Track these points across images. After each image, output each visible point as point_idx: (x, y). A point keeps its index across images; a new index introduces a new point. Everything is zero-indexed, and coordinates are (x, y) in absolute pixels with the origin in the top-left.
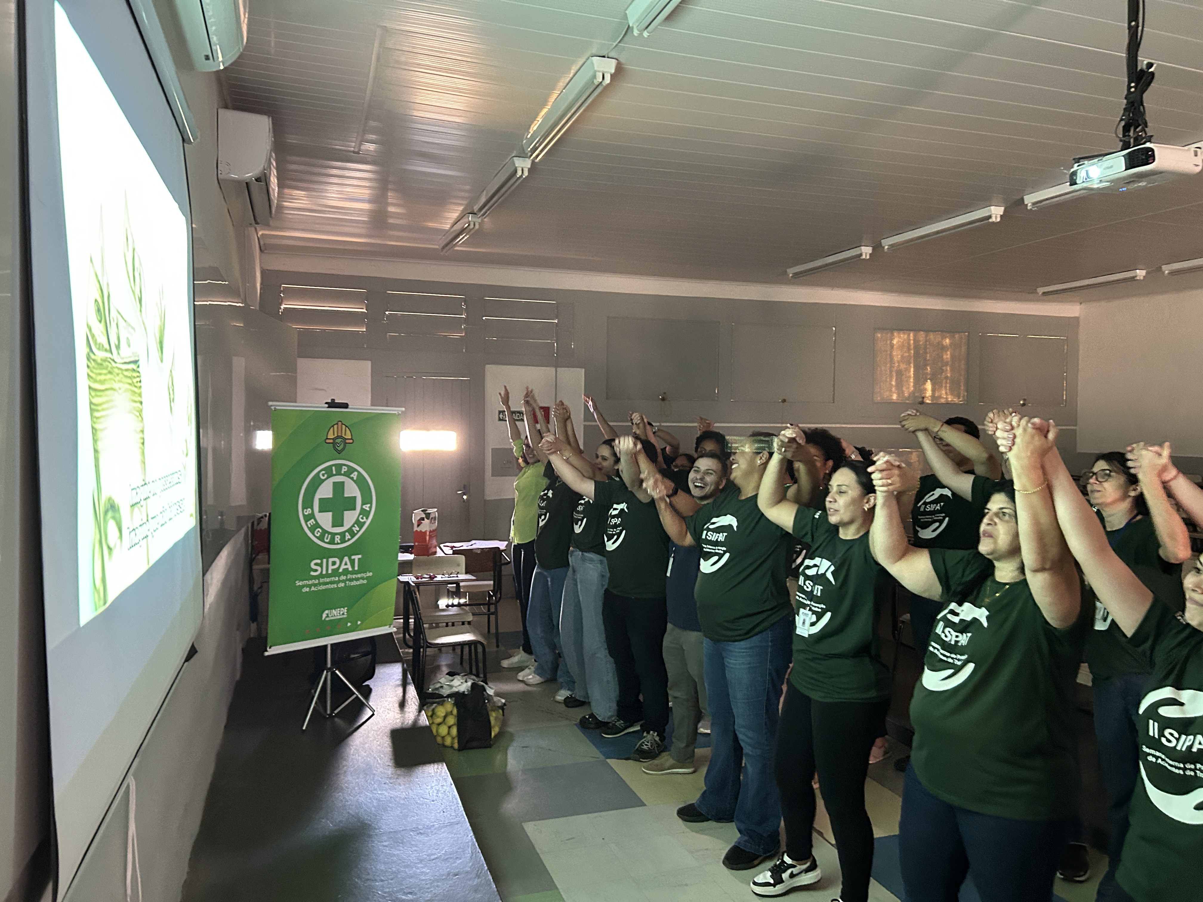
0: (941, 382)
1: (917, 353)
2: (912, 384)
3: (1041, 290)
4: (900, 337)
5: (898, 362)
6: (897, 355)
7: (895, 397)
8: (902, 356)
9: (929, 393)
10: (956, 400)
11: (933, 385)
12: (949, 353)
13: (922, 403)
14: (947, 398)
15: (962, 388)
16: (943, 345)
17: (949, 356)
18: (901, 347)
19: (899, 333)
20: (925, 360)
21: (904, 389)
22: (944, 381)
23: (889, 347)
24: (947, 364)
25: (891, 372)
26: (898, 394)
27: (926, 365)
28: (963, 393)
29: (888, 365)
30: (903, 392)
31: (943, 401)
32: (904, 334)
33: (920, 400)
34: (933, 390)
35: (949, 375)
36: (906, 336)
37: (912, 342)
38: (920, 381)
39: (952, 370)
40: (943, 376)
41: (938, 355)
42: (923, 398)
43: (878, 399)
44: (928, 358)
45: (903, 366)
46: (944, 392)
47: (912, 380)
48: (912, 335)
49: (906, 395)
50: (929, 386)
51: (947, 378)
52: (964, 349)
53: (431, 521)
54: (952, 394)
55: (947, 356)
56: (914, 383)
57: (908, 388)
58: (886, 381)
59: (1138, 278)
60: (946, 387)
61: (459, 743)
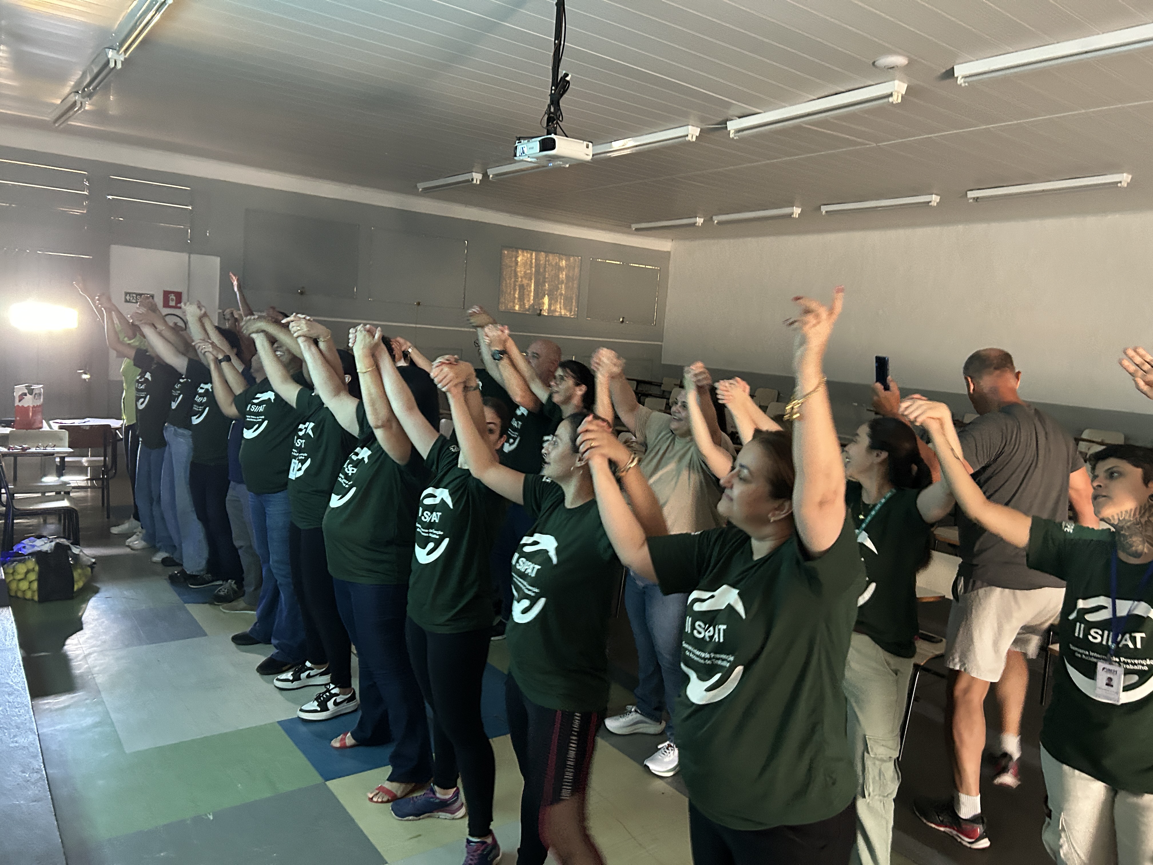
0: (557, 298)
1: (537, 272)
2: (532, 298)
3: (634, 226)
4: (523, 256)
5: (521, 278)
6: (521, 270)
7: (517, 308)
8: (525, 272)
9: (546, 307)
10: (568, 314)
11: (550, 300)
12: (564, 273)
13: (540, 314)
14: (560, 312)
15: (574, 304)
16: (559, 266)
17: (564, 276)
18: (525, 264)
19: (523, 252)
20: (544, 278)
21: (526, 301)
22: (559, 297)
23: (513, 264)
24: (562, 282)
25: (515, 285)
26: (520, 306)
27: (544, 282)
28: (574, 308)
29: (513, 280)
30: (524, 304)
31: (557, 314)
32: (527, 252)
33: (538, 312)
34: (550, 305)
35: (563, 292)
36: (529, 255)
37: (534, 260)
38: (539, 296)
39: (567, 288)
40: (558, 293)
41: (555, 273)
42: (541, 310)
43: (502, 308)
44: (547, 276)
45: (525, 282)
46: (558, 307)
47: (532, 294)
48: (534, 254)
49: (527, 307)
50: (546, 300)
51: (561, 294)
52: (577, 270)
53: (35, 396)
54: (565, 309)
55: (563, 276)
56: (534, 297)
57: (529, 301)
58: (510, 293)
59: (697, 224)
60: (560, 303)
61: (39, 596)
